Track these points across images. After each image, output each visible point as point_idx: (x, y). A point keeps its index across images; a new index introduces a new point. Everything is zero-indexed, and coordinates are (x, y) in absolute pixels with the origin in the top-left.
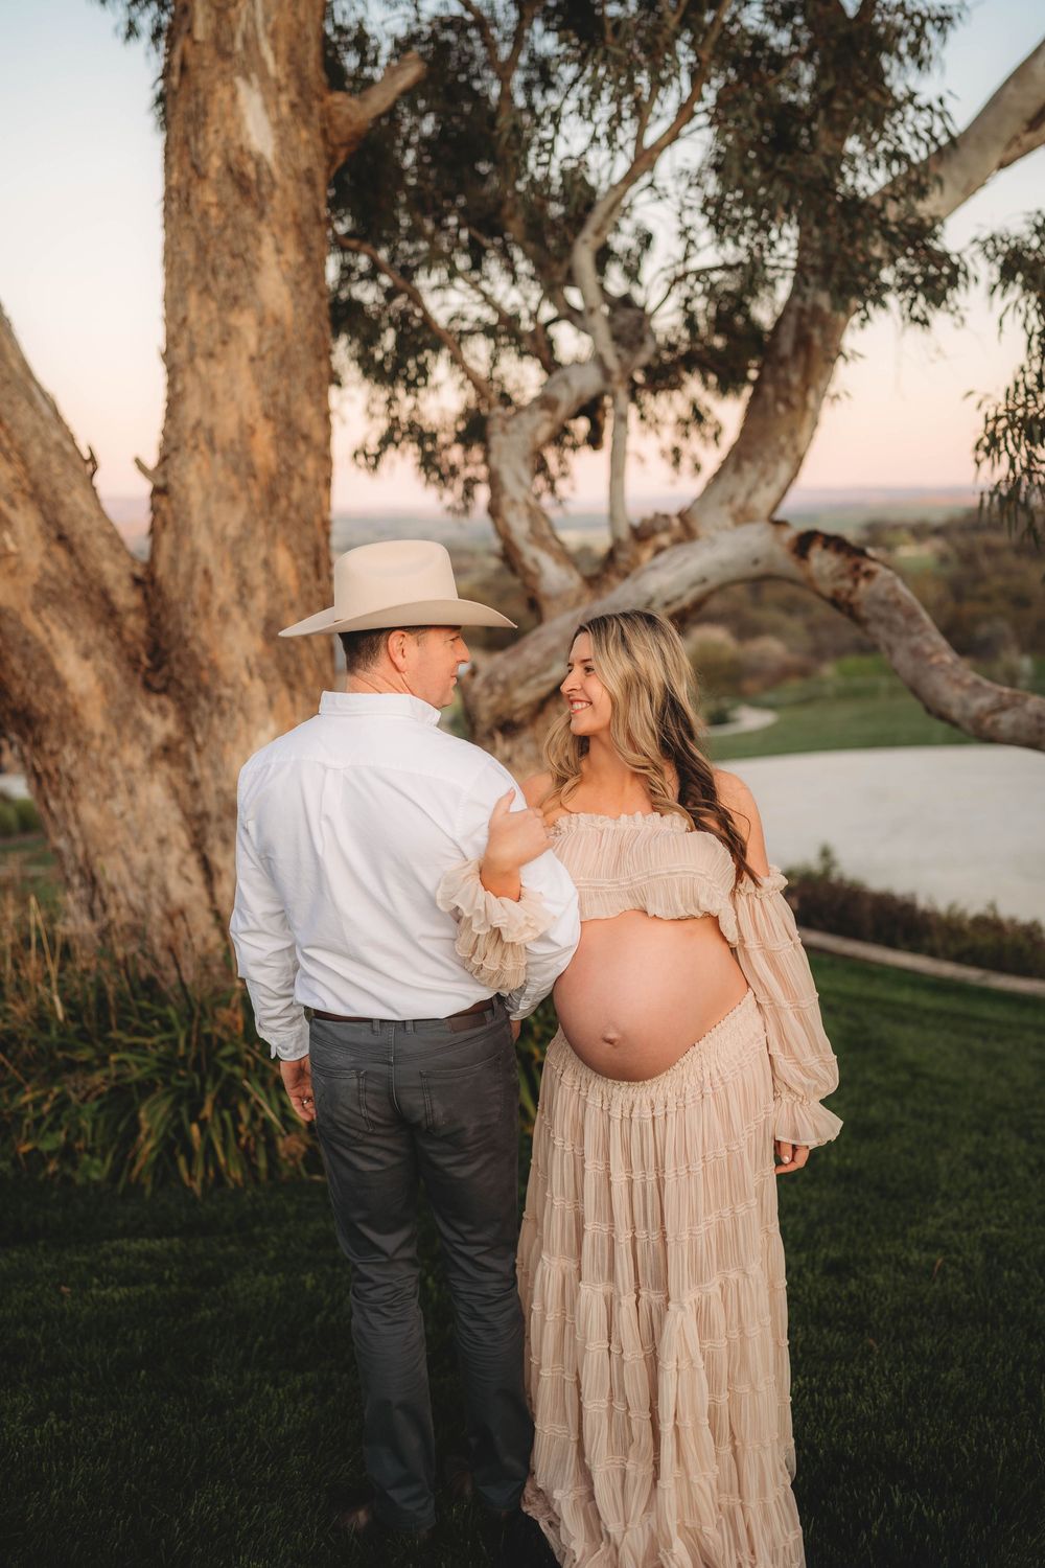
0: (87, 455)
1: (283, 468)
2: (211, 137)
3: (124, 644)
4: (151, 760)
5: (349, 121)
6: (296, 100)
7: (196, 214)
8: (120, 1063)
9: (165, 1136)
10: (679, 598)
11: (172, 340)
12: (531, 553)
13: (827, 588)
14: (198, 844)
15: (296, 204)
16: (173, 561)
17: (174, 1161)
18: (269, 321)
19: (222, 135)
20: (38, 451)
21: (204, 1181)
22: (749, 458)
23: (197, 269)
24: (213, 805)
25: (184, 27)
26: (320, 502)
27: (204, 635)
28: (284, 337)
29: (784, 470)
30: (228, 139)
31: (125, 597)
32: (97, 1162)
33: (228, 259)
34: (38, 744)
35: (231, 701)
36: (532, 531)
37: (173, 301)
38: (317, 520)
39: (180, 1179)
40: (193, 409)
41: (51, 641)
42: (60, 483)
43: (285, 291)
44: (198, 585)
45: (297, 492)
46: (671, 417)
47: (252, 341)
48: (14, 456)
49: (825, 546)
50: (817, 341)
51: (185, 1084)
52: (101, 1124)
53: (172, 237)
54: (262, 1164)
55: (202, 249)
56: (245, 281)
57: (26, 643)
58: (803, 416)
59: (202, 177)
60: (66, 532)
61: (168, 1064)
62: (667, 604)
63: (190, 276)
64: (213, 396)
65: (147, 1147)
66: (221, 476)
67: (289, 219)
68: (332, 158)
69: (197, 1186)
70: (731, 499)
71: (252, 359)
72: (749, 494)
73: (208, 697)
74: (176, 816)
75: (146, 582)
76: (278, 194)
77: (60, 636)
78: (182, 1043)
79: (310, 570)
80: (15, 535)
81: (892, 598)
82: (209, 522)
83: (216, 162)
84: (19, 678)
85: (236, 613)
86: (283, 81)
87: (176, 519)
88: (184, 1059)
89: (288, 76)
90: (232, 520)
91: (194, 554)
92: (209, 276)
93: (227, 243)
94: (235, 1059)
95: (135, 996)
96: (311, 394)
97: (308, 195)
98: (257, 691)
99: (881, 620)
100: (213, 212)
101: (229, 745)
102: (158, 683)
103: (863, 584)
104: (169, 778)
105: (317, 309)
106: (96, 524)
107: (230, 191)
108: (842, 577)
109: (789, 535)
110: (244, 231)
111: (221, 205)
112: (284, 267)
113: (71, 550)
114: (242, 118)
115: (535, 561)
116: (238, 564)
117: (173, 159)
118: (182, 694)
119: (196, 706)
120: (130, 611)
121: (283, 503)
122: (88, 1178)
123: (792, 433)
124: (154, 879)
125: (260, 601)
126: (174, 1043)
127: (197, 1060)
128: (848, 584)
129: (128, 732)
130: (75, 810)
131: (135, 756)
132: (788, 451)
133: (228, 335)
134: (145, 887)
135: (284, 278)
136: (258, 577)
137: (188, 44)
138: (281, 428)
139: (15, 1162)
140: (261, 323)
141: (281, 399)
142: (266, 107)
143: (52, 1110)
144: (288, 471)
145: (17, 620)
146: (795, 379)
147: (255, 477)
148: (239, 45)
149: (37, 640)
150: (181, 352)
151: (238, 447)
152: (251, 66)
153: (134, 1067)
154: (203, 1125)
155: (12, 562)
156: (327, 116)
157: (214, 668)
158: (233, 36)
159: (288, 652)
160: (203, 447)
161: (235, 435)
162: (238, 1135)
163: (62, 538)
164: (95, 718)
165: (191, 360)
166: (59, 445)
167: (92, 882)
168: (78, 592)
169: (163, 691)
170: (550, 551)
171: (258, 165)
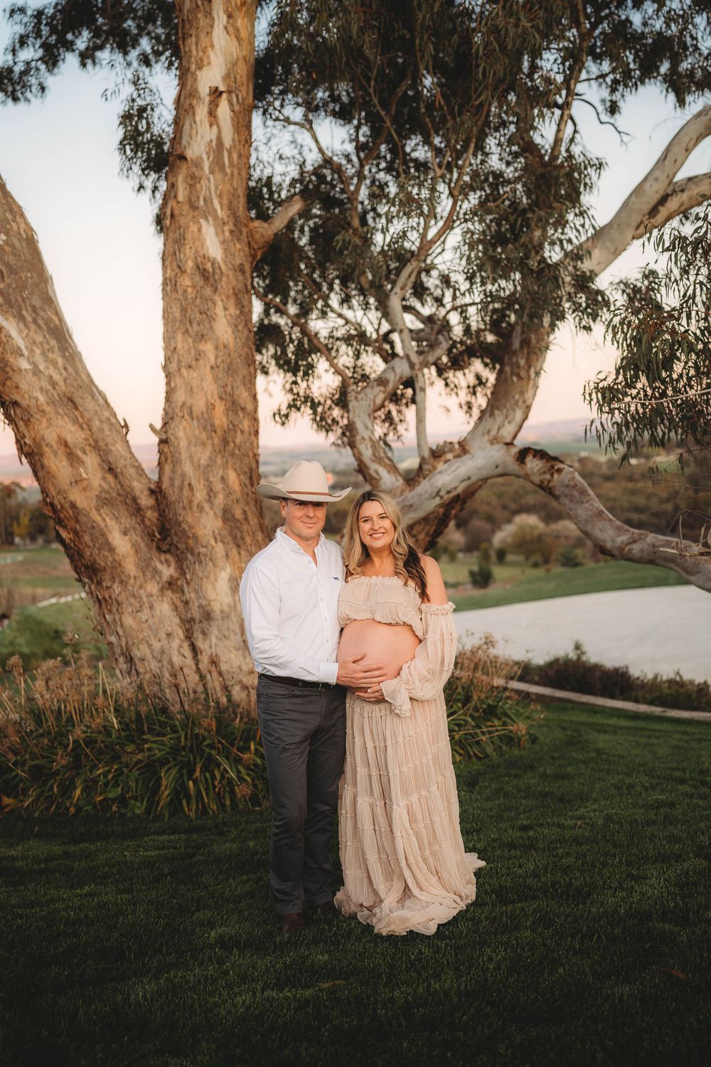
0: (123, 424)
1: (231, 426)
2: (188, 251)
3: (146, 527)
4: (162, 590)
5: (263, 236)
6: (233, 228)
7: (180, 292)
8: (149, 749)
9: (175, 788)
10: (456, 488)
11: (168, 359)
12: (374, 467)
13: (537, 479)
14: (189, 636)
15: (234, 283)
16: (172, 479)
17: (181, 803)
18: (222, 347)
19: (194, 249)
20: (97, 423)
21: (196, 812)
22: (498, 408)
23: (181, 321)
24: (196, 614)
25: (173, 195)
26: (252, 444)
27: (189, 519)
28: (229, 355)
29: (519, 415)
30: (196, 251)
31: (146, 501)
32: (138, 804)
33: (198, 315)
34: (99, 583)
35: (205, 555)
36: (374, 454)
37: (168, 338)
38: (251, 454)
39: (184, 812)
40: (180, 396)
41: (106, 526)
42: (109, 440)
43: (229, 330)
44: (186, 492)
45: (239, 438)
46: (464, 384)
47: (212, 358)
48: (85, 426)
49: (534, 456)
50: (533, 341)
51: (186, 759)
52: (140, 783)
53: (168, 304)
54: (228, 803)
55: (184, 310)
56: (207, 326)
57: (93, 527)
58: (528, 384)
59: (183, 272)
60: (113, 467)
61: (176, 750)
62: (448, 492)
63: (177, 324)
64: (191, 389)
65: (166, 794)
66: (197, 432)
67: (231, 291)
68: (254, 256)
69: (192, 815)
70: (489, 432)
71: (212, 368)
72: (499, 429)
73: (192, 554)
74: (177, 620)
75: (157, 492)
76: (224, 279)
77: (111, 523)
78: (183, 740)
79: (247, 482)
80: (86, 469)
81: (572, 483)
82: (191, 457)
83: (190, 264)
84: (89, 547)
85: (207, 506)
86: (226, 219)
87: (172, 456)
88: (184, 748)
89: (228, 217)
90: (204, 456)
91: (183, 475)
92: (188, 324)
93: (197, 306)
94: (211, 746)
95: (157, 715)
96: (245, 385)
97: (241, 278)
98: (220, 549)
99: (566, 496)
100: (190, 290)
101: (205, 580)
102: (165, 547)
103: (556, 476)
104: (172, 599)
105: (247, 339)
106: (129, 461)
107: (199, 280)
108: (544, 473)
109: (514, 451)
110: (206, 300)
111: (194, 287)
112: (229, 317)
113: (116, 476)
114: (205, 240)
115: (376, 472)
116: (207, 480)
117: (167, 263)
118: (178, 552)
119: (186, 559)
120: (149, 508)
121: (232, 445)
122: (134, 813)
123: (522, 393)
124: (165, 656)
125: (220, 500)
126: (179, 738)
127: (191, 747)
128: (548, 476)
129: (149, 574)
130: (120, 619)
131: (153, 588)
132: (520, 403)
133: (199, 356)
134: (160, 661)
135: (229, 323)
136: (218, 486)
137: (175, 203)
138: (230, 403)
139: (95, 807)
140: (217, 348)
141: (229, 388)
142: (217, 234)
143: (113, 777)
144: (234, 428)
145: (88, 516)
146: (522, 362)
147: (215, 432)
148: (202, 202)
149: (99, 526)
150: (174, 366)
151: (206, 416)
152: (209, 213)
153: (157, 752)
154: (195, 782)
155: (85, 483)
156: (251, 234)
157: (195, 537)
158: (198, 198)
159: (236, 527)
160: (186, 417)
161: (204, 410)
162: (214, 787)
163: (111, 470)
164: (130, 567)
165: (179, 370)
166: (108, 419)
167: (130, 660)
168: (120, 498)
169: (168, 551)
170: (385, 466)
171: (213, 264)
